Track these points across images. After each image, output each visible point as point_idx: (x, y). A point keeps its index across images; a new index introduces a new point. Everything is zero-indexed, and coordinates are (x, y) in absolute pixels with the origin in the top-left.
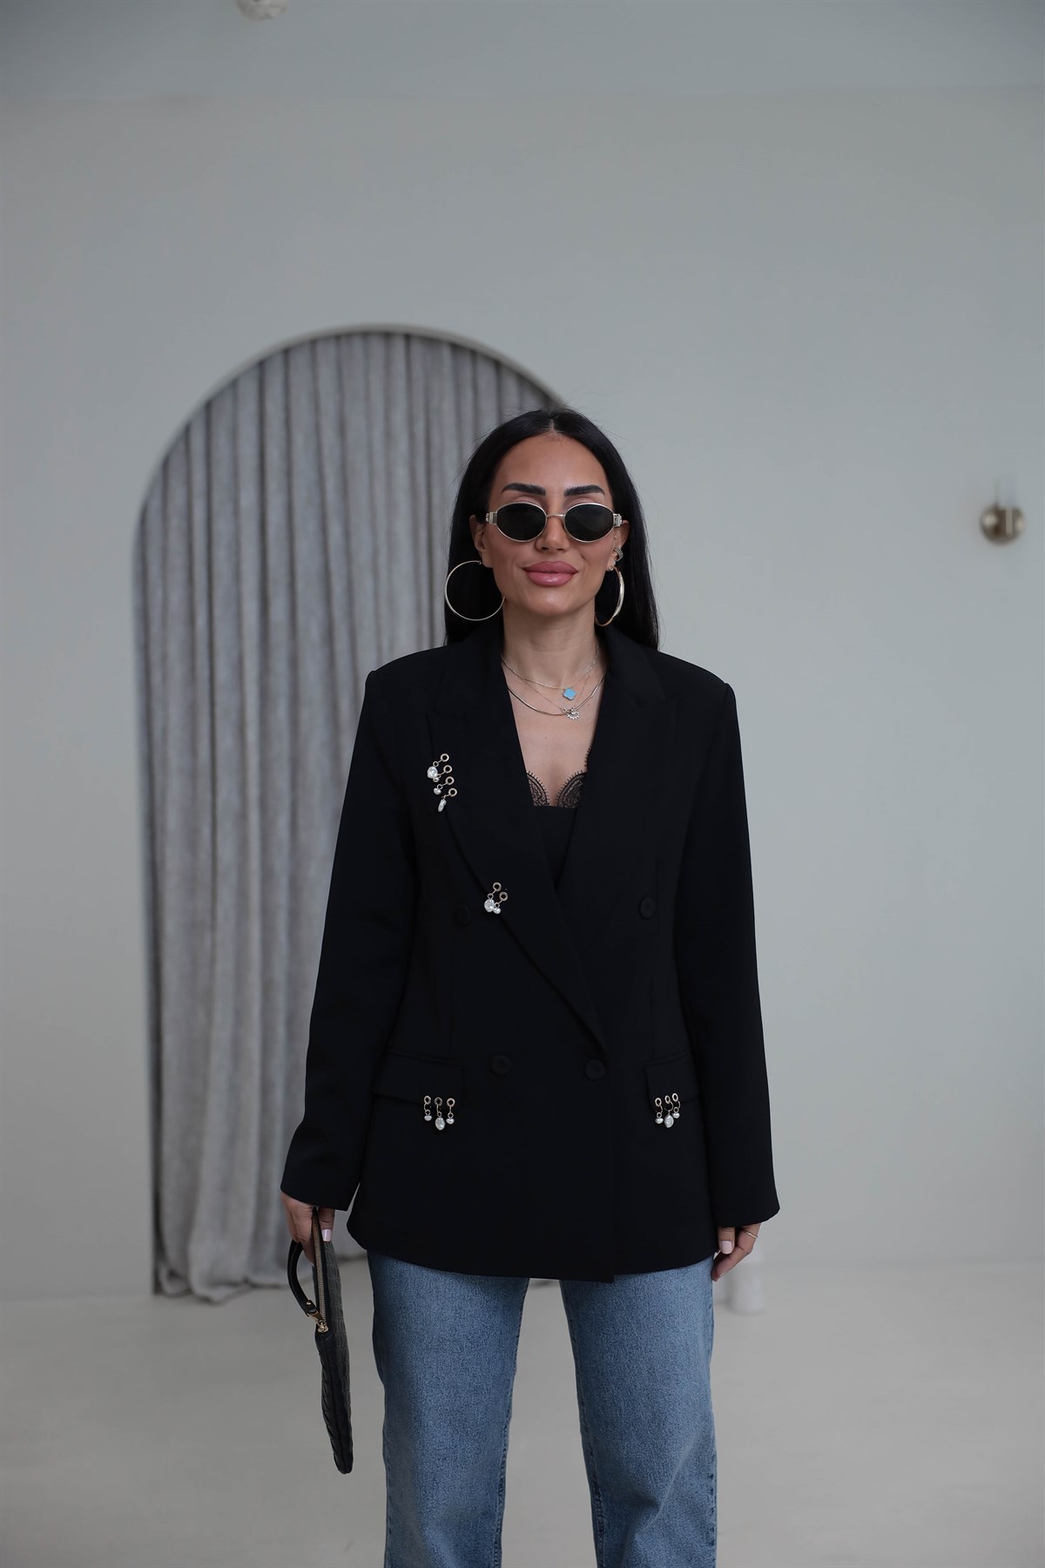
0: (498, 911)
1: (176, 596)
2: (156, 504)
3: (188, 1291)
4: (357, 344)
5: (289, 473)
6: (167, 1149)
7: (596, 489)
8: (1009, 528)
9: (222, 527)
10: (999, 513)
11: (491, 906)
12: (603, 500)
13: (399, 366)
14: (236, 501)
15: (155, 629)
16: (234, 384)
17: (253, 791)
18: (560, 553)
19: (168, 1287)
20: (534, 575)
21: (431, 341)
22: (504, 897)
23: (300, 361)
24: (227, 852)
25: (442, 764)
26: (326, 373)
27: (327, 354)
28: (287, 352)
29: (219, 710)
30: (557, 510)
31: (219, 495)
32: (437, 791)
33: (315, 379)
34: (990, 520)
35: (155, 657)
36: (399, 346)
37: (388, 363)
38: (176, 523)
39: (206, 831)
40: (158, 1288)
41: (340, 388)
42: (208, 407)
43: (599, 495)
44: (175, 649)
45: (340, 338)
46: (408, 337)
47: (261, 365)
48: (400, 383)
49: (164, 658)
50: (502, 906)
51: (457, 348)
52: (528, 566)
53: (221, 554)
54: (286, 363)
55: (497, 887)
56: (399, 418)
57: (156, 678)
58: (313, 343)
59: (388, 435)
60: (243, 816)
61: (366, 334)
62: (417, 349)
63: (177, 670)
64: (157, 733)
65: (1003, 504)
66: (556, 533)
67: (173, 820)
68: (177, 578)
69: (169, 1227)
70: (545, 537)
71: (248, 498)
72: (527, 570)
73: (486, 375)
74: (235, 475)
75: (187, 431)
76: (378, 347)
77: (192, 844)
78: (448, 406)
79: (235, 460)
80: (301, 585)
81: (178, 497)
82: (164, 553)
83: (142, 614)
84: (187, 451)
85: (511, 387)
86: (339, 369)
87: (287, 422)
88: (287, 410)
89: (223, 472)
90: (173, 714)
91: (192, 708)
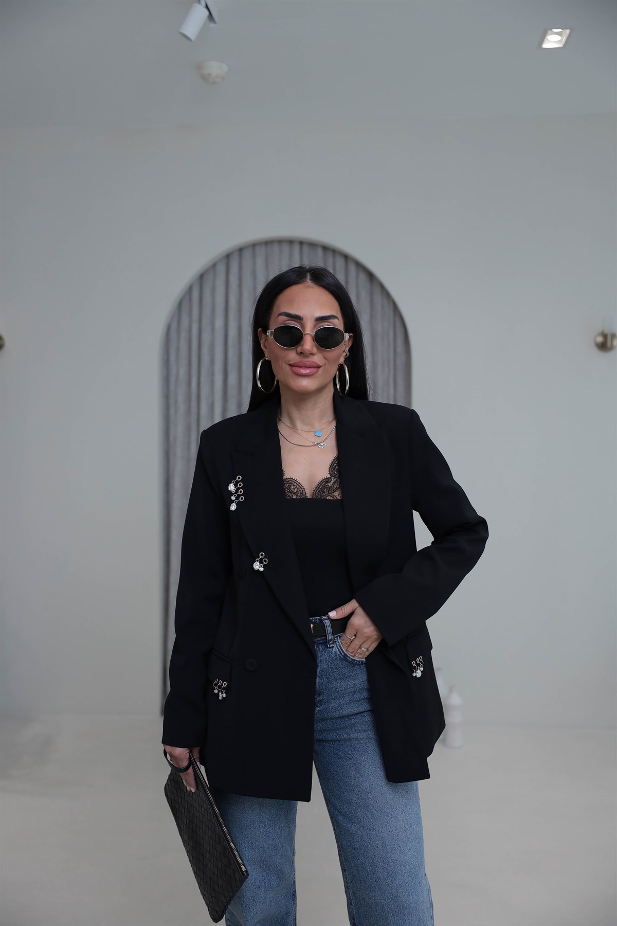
0: (262, 569)
1: (183, 371)
2: (174, 326)
4: (276, 247)
5: (240, 311)
7: (333, 317)
8: (609, 344)
9: (206, 338)
10: (605, 336)
11: (257, 566)
12: (338, 324)
13: (297, 257)
14: (213, 324)
15: (172, 387)
16: (214, 266)
18: (311, 356)
20: (295, 369)
21: (313, 245)
22: (265, 561)
23: (247, 254)
25: (237, 482)
26: (260, 261)
27: (261, 251)
28: (241, 250)
30: (309, 330)
31: (205, 321)
32: (233, 498)
33: (254, 264)
34: (600, 339)
35: (172, 402)
36: (296, 248)
37: (291, 256)
38: (184, 335)
41: (267, 268)
42: (202, 277)
43: (336, 321)
44: (181, 398)
45: (268, 243)
46: (301, 243)
47: (228, 256)
49: (176, 402)
50: (265, 567)
51: (325, 248)
52: (292, 363)
53: (205, 350)
54: (241, 256)
55: (262, 555)
57: (172, 411)
58: (254, 246)
61: (280, 241)
62: (306, 249)
63: (182, 408)
64: (172, 439)
65: (606, 331)
66: (308, 344)
67: (177, 482)
68: (184, 362)
70: (302, 346)
71: (219, 323)
72: (290, 365)
73: (340, 261)
74: (213, 311)
75: (190, 289)
76: (286, 248)
79: (213, 304)
80: (244, 367)
81: (185, 322)
82: (178, 349)
83: (166, 380)
84: (190, 300)
85: (352, 268)
86: (267, 259)
87: (240, 285)
88: (240, 279)
89: (207, 310)
90: (179, 430)
91: (189, 427)
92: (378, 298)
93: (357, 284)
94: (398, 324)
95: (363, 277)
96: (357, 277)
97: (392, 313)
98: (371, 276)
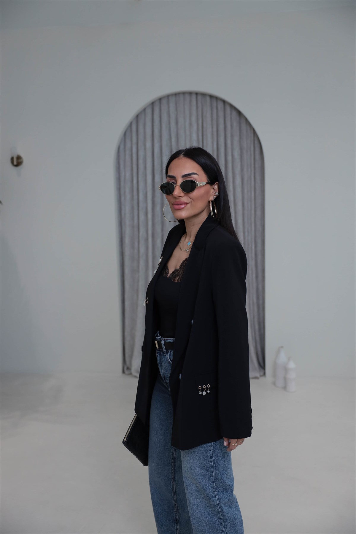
1: (128, 174)
2: (122, 147)
3: (131, 374)
4: (181, 96)
5: (161, 137)
6: (126, 334)
7: (194, 174)
9: (141, 153)
13: (194, 103)
14: (145, 145)
15: (122, 184)
16: (144, 110)
17: (150, 232)
19: (126, 372)
21: (204, 95)
23: (164, 102)
24: (142, 250)
26: (172, 105)
27: (172, 100)
28: (160, 99)
29: (140, 208)
31: (141, 144)
33: (169, 107)
35: (122, 193)
36: (194, 96)
37: (191, 101)
38: (128, 152)
39: (136, 244)
40: (123, 372)
41: (176, 110)
42: (137, 117)
44: (128, 190)
45: (176, 94)
46: (197, 94)
47: (153, 103)
48: (194, 108)
49: (125, 193)
51: (211, 97)
53: (141, 161)
54: (160, 103)
56: (194, 119)
57: (123, 198)
58: (168, 96)
59: (191, 124)
60: (147, 240)
61: (184, 93)
62: (199, 97)
63: (128, 196)
64: (123, 215)
67: (127, 240)
68: (128, 169)
69: (127, 355)
71: (149, 144)
72: (173, 204)
73: (221, 105)
74: (145, 138)
75: (131, 124)
76: (187, 97)
77: (133, 247)
78: (208, 115)
79: (145, 133)
81: (128, 145)
82: (125, 161)
83: (119, 180)
84: (131, 131)
85: (228, 108)
86: (176, 104)
87: (160, 121)
88: (160, 117)
89: (141, 137)
90: (127, 209)
91: (133, 208)
92: (244, 126)
93: (231, 118)
94: (256, 142)
95: (234, 113)
96: (231, 114)
97: (252, 135)
98: (239, 113)
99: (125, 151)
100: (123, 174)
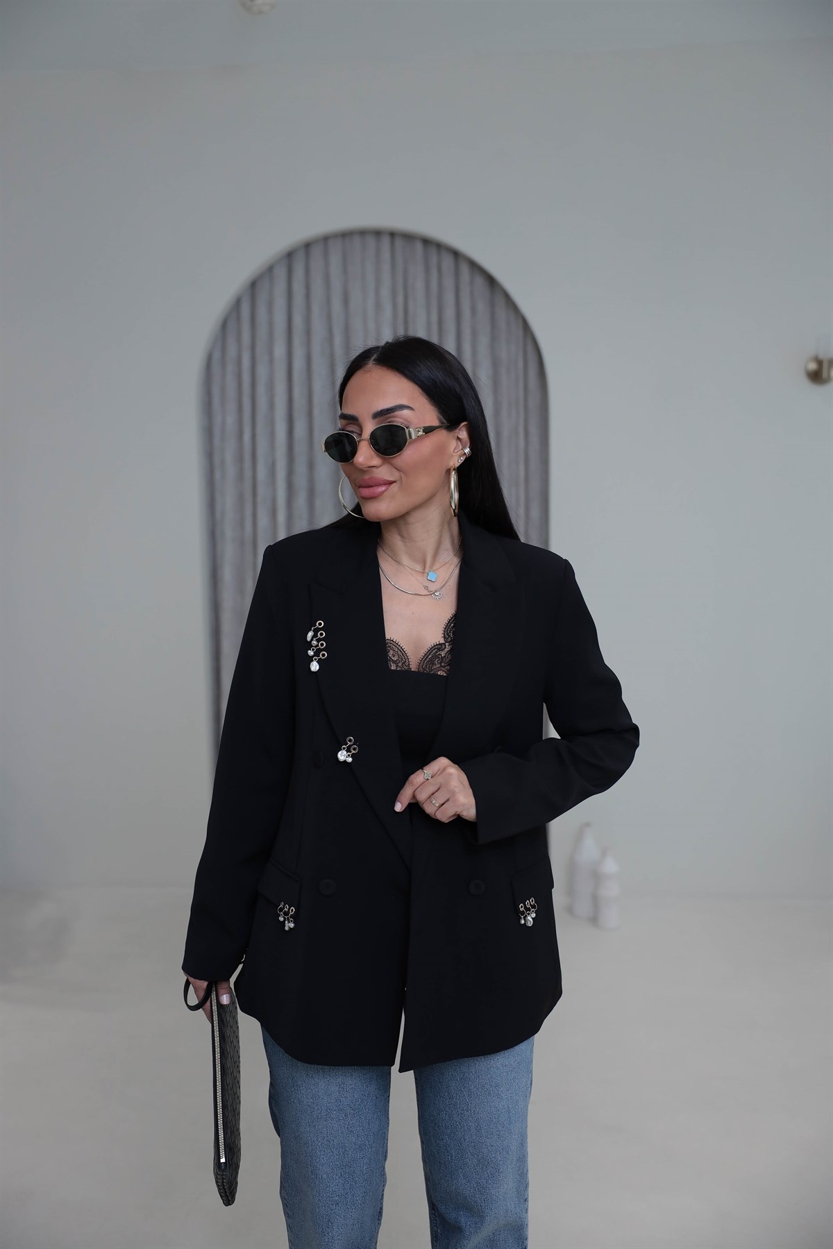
0: (349, 759)
1: (231, 420)
2: (217, 355)
4: (357, 241)
5: (308, 333)
8: (825, 375)
9: (262, 371)
10: (820, 363)
11: (343, 756)
13: (386, 256)
14: (271, 352)
15: (217, 441)
16: (270, 269)
21: (409, 237)
22: (354, 749)
23: (317, 252)
25: (318, 630)
26: (335, 261)
27: (336, 249)
28: (307, 246)
29: (259, 499)
31: (261, 348)
32: (310, 653)
33: (327, 265)
34: (813, 366)
35: (217, 462)
36: (386, 241)
37: (378, 252)
38: (230, 368)
39: (250, 582)
41: (345, 270)
42: (253, 285)
44: (229, 457)
45: (345, 235)
46: (392, 235)
47: (290, 255)
48: (386, 267)
49: (223, 462)
50: (354, 756)
51: (427, 242)
53: (261, 390)
54: (307, 254)
55: (350, 741)
56: (385, 292)
57: (218, 475)
58: (326, 239)
59: (378, 306)
61: (363, 233)
62: (399, 243)
63: (231, 470)
64: (218, 514)
65: (821, 356)
68: (231, 406)
71: (280, 350)
73: (448, 261)
74: (271, 334)
75: (238, 303)
76: (371, 241)
78: (419, 285)
79: (271, 324)
80: (316, 412)
81: (232, 350)
82: (223, 389)
83: (208, 432)
84: (239, 318)
85: (465, 269)
86: (344, 258)
87: (308, 296)
88: (308, 287)
89: (262, 332)
90: (228, 501)
91: (241, 499)
92: (502, 313)
93: (472, 293)
94: (530, 348)
95: (480, 281)
96: (472, 283)
97: (521, 332)
98: (491, 281)
99: (223, 364)
100: (218, 420)
